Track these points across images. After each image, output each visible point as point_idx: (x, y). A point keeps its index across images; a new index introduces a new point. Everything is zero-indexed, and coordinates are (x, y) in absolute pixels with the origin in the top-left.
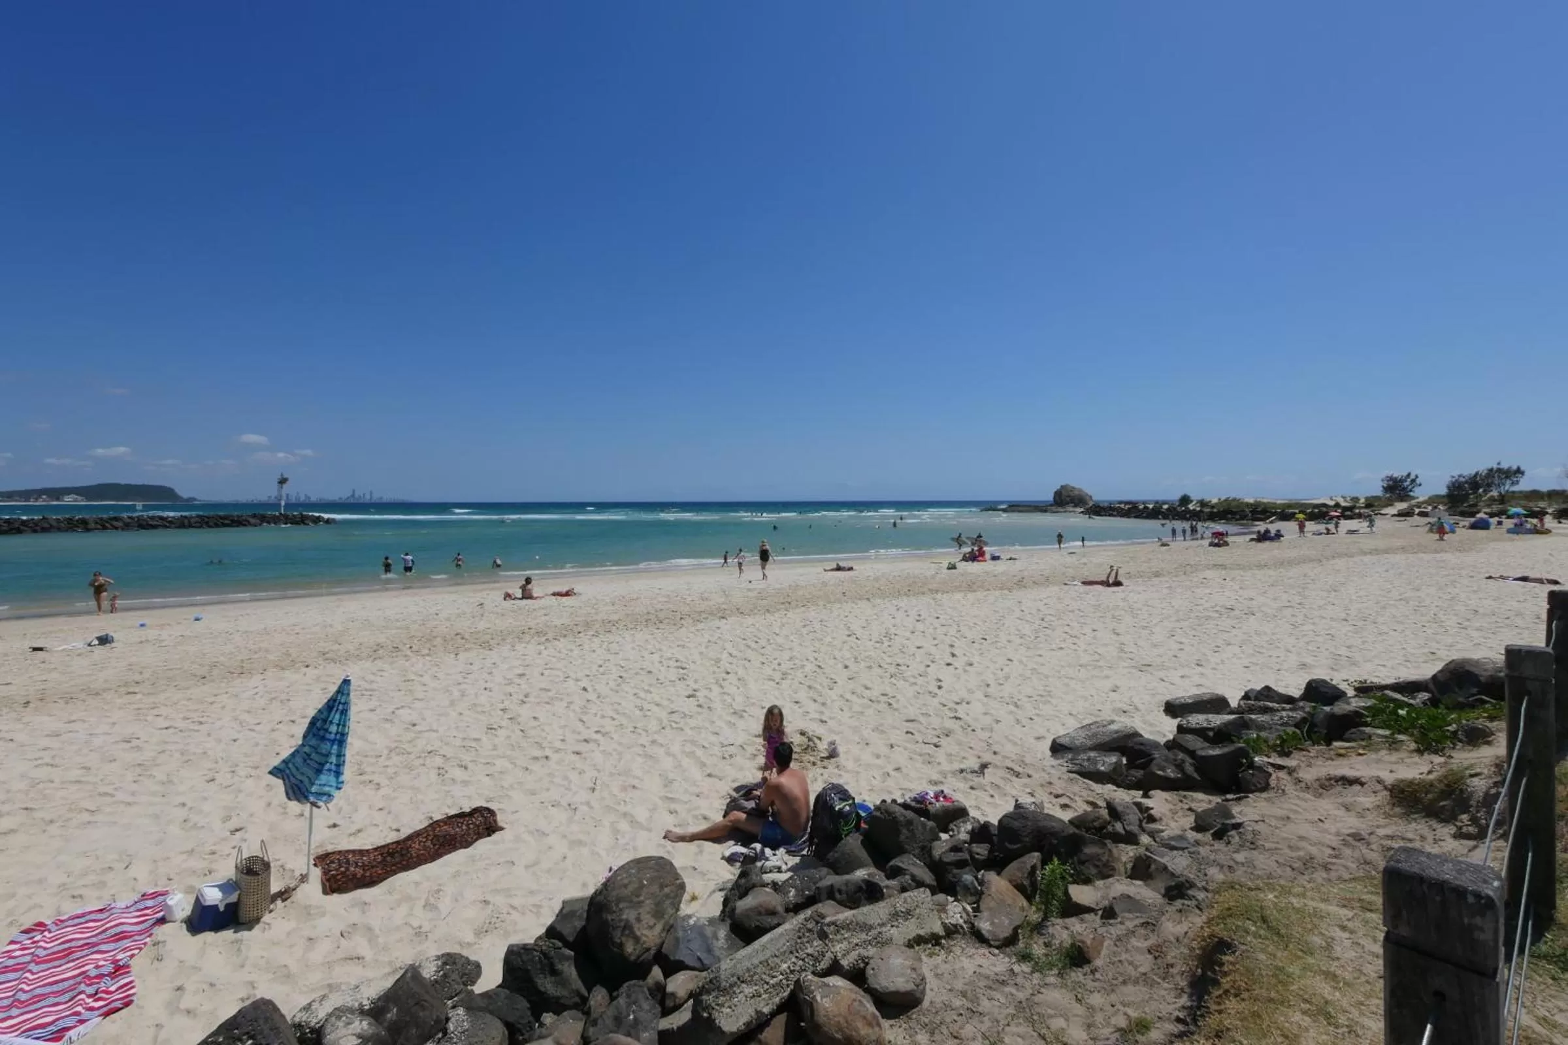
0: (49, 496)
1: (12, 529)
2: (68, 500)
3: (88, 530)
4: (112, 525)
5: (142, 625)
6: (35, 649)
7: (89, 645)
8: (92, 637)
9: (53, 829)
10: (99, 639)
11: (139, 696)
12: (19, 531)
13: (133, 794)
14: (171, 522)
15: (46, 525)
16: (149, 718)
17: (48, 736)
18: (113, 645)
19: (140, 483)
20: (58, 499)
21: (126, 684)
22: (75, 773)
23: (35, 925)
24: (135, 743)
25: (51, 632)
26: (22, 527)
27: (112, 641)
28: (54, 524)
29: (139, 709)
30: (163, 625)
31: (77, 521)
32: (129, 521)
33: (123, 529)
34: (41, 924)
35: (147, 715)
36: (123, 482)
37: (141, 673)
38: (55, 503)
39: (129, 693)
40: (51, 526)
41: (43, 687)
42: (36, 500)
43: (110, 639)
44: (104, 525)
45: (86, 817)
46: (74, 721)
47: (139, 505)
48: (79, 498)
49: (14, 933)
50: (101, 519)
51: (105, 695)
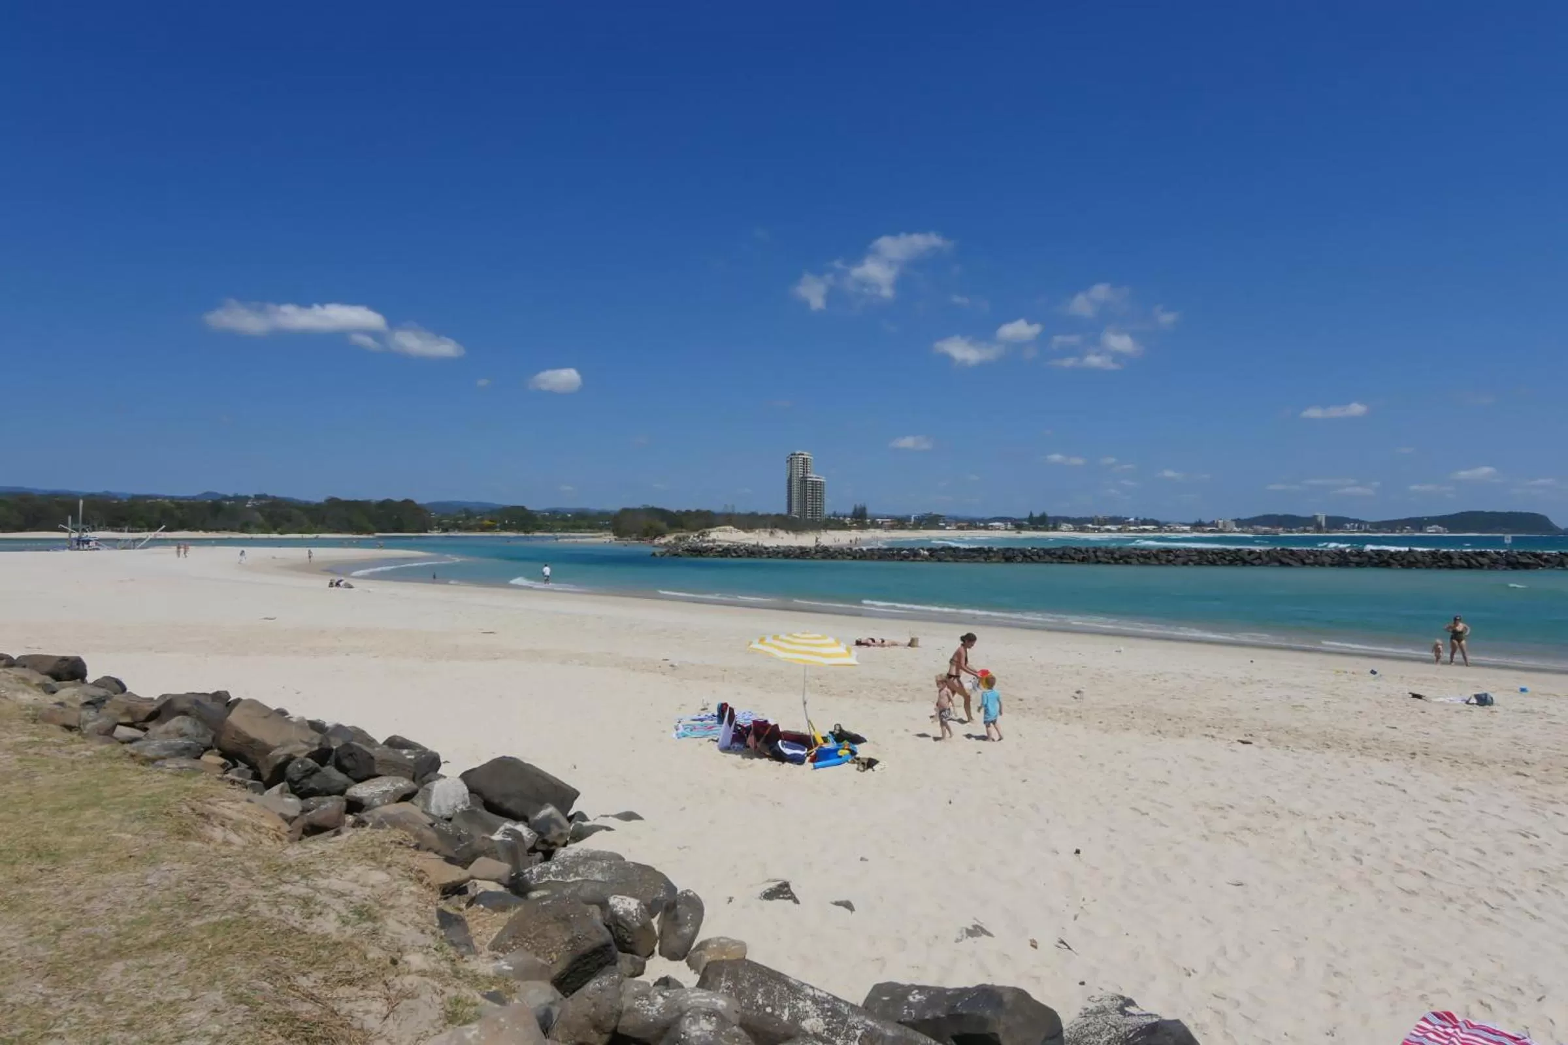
0: (1413, 527)
1: (1381, 563)
2: (1431, 531)
3: (1453, 567)
4: (1477, 562)
5: (1523, 690)
6: (1415, 696)
7: (1467, 703)
8: (1470, 693)
9: (1453, 908)
10: (1477, 697)
11: (1531, 781)
12: (1388, 565)
13: (1538, 907)
14: (1546, 561)
15: (1412, 559)
16: (1549, 814)
17: (1438, 798)
18: (1493, 708)
19: (1506, 510)
20: (1421, 530)
21: (1513, 761)
22: (1470, 854)
23: (1445, 1013)
24: (1534, 840)
25: (1425, 680)
26: (1391, 561)
27: (1491, 703)
28: (1420, 557)
29: (1534, 798)
30: (1549, 694)
31: (1441, 555)
32: (1496, 556)
33: (1490, 568)
34: (1450, 1015)
35: (1545, 810)
36: (1487, 510)
37: (1529, 751)
38: (1417, 534)
39: (1518, 774)
40: (1418, 561)
41: (1425, 740)
42: (1401, 531)
43: (1489, 699)
44: (1470, 563)
45: (1484, 910)
46: (1462, 790)
47: (1508, 538)
48: (1441, 529)
49: (1426, 1012)
50: (1466, 554)
51: (1491, 767)
